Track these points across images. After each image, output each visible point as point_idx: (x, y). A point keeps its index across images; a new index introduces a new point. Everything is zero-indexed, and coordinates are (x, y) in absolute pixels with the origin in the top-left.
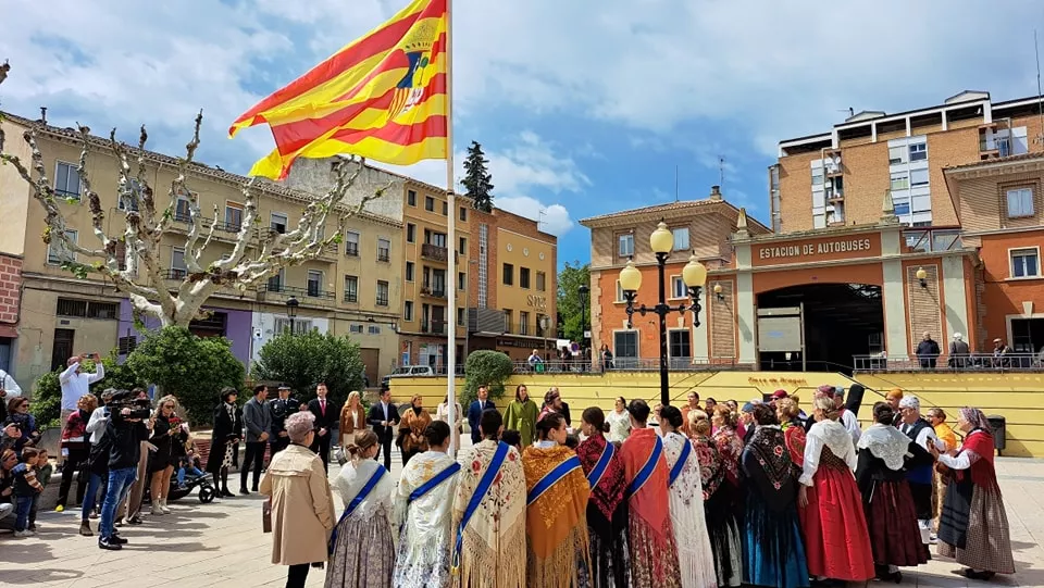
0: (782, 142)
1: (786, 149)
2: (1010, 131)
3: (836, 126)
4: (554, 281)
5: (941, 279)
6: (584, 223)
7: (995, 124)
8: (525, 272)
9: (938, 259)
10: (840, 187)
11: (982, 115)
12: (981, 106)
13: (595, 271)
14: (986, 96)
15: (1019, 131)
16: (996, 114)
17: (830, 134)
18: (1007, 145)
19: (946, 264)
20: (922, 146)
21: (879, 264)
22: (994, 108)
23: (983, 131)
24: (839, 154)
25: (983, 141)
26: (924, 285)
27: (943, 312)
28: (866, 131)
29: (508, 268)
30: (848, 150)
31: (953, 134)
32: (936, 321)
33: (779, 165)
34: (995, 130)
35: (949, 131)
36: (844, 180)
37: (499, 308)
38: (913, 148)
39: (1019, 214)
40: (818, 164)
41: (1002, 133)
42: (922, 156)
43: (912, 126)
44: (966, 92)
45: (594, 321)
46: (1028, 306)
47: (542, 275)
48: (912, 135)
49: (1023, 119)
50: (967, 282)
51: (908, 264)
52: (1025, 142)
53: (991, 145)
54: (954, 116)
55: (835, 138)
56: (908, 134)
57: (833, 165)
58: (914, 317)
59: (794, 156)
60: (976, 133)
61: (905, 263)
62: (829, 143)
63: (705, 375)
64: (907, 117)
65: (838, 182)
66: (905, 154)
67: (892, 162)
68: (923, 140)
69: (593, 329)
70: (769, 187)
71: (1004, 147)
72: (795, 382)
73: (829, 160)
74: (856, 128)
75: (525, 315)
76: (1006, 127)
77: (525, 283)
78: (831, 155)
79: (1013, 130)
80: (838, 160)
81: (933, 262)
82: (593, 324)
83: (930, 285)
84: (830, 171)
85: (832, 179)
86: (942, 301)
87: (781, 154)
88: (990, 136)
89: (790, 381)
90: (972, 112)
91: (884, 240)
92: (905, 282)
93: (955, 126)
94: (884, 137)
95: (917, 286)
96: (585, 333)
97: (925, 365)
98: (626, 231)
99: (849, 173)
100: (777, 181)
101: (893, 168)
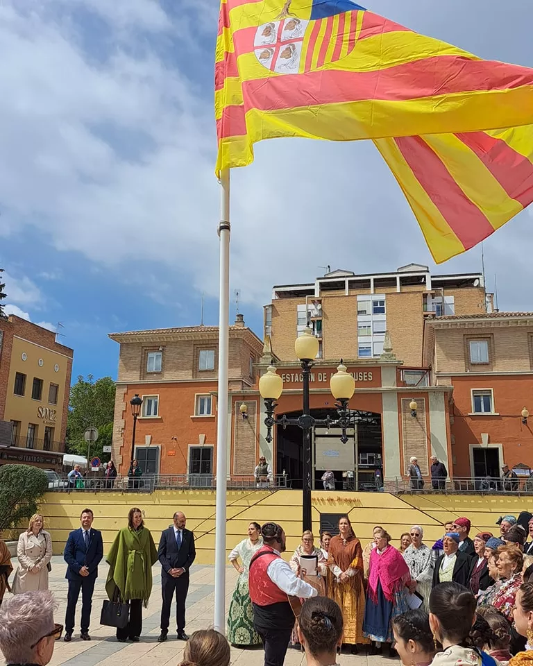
0: (275, 287)
1: (278, 293)
2: (443, 298)
3: (318, 279)
4: (67, 395)
5: (428, 411)
6: (114, 337)
7: (434, 292)
8: (38, 383)
9: (425, 394)
10: (320, 329)
11: (424, 283)
12: (424, 277)
13: (121, 386)
14: (426, 269)
15: (449, 299)
16: (435, 284)
17: (314, 284)
18: (441, 309)
19: (431, 397)
20: (382, 303)
21: (379, 395)
22: (433, 279)
23: (425, 296)
24: (320, 302)
25: (425, 303)
26: (415, 415)
27: (429, 439)
28: (339, 286)
29: (21, 378)
30: (327, 300)
31: (405, 295)
32: (423, 446)
33: (272, 306)
34: (433, 296)
35: (401, 293)
36: (323, 323)
37: (7, 419)
38: (375, 303)
39: (479, 361)
40: (303, 308)
41: (438, 299)
42: (381, 310)
43: (375, 286)
44: (413, 264)
45: (116, 436)
46: (485, 437)
47: (55, 388)
48: (375, 293)
49: (452, 291)
50: (448, 414)
51: (403, 395)
52: (452, 308)
53: (430, 307)
54: (406, 281)
55: (317, 288)
56: (372, 292)
57: (315, 310)
58: (406, 442)
59: (284, 300)
60: (420, 296)
61: (400, 394)
62: (312, 292)
63: (263, 493)
64: (372, 278)
65: (318, 325)
66: (369, 308)
67: (360, 312)
68: (383, 297)
69: (115, 444)
70: (264, 324)
71: (438, 311)
72: (350, 501)
73: (312, 306)
74: (334, 282)
75: (34, 427)
76: (440, 295)
77: (37, 394)
78: (313, 302)
79: (445, 297)
80: (319, 307)
81: (422, 395)
82: (114, 438)
83: (419, 415)
84: (312, 315)
85: (313, 322)
86: (428, 429)
87: (274, 296)
88: (429, 299)
89: (346, 500)
90: (417, 281)
91: (383, 373)
92: (399, 412)
93: (406, 289)
94: (354, 292)
95: (409, 415)
96: (105, 448)
97: (435, 487)
98: (155, 348)
99: (327, 318)
100: (270, 318)
101: (360, 318)
